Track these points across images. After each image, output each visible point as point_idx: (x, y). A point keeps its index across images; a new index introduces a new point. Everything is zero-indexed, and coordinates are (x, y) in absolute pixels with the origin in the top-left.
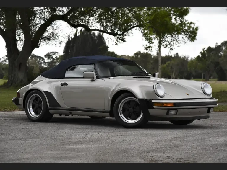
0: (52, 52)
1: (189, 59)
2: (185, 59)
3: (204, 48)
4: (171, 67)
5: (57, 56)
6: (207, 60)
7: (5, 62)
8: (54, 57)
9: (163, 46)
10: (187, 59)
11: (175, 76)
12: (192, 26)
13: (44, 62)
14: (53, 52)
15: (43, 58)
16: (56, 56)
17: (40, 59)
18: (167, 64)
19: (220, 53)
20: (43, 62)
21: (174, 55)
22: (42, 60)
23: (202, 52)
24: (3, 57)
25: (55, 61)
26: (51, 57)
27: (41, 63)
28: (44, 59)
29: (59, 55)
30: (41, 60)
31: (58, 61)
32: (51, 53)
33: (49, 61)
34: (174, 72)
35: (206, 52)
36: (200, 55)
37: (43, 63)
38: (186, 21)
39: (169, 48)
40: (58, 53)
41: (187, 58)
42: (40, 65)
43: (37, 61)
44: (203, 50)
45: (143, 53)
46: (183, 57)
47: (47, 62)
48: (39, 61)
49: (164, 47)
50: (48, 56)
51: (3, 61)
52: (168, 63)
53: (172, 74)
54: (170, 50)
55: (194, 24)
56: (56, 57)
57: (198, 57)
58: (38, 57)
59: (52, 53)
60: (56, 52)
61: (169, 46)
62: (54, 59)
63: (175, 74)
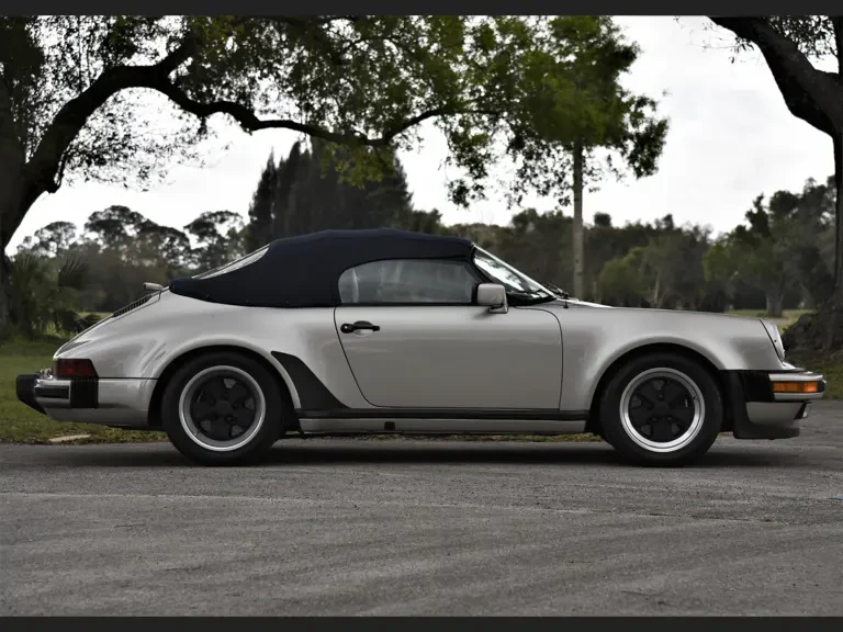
0: (214, 211)
1: (713, 237)
2: (698, 239)
3: (760, 198)
4: (648, 269)
5: (234, 229)
6: (774, 241)
7: (43, 252)
8: (222, 229)
10: (704, 239)
11: (661, 299)
12: (646, 110)
13: (188, 248)
14: (220, 213)
15: (182, 236)
16: (232, 226)
17: (172, 240)
18: (631, 255)
19: (824, 217)
20: (182, 249)
21: (657, 222)
22: (180, 244)
23: (755, 211)
24: (36, 233)
25: (226, 244)
26: (211, 230)
27: (175, 255)
28: (187, 240)
29: (241, 223)
30: (177, 242)
31: (239, 244)
32: (211, 215)
33: (204, 245)
34: (657, 286)
35: (767, 211)
36: (748, 225)
37: (182, 254)
38: (623, 94)
40: (237, 215)
41: (703, 232)
42: (173, 260)
43: (160, 248)
44: (757, 203)
45: (544, 216)
46: (691, 229)
47: (198, 251)
48: (170, 246)
49: (539, 191)
50: (202, 226)
51: (35, 248)
52: (637, 253)
53: (652, 294)
55: (653, 104)
56: (232, 232)
57: (740, 229)
58: (164, 230)
59: (215, 215)
60: (231, 214)
61: (556, 189)
62: (221, 240)
63: (660, 294)
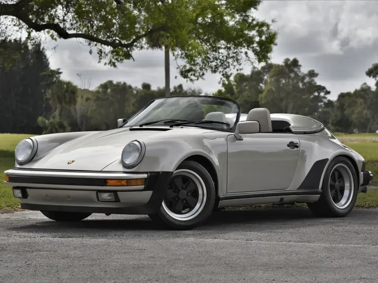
9: (210, 69)
21: (175, 88)
23: (227, 83)
38: (253, 20)
39: (222, 73)
41: (197, 93)
46: (192, 92)
49: (212, 71)
54: (222, 77)
61: (221, 69)
